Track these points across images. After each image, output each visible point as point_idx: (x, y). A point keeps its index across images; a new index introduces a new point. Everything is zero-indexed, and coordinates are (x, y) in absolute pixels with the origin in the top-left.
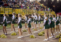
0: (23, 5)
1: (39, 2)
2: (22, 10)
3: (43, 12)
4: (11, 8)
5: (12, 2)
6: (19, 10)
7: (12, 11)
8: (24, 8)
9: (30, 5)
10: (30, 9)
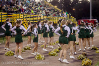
0: (24, 8)
1: (50, 3)
2: (22, 15)
5: (7, 3)
6: (18, 15)
7: (7, 16)
8: (26, 12)
9: (36, 8)
10: (36, 13)
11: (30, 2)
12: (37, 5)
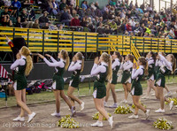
0: (132, 23)
2: (128, 39)
4: (93, 31)
5: (97, 13)
6: (120, 37)
7: (97, 40)
8: (137, 32)
9: (155, 24)
10: (155, 34)
11: (145, 12)
12: (158, 18)
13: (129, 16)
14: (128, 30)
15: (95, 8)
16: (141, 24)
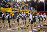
1: (24, 3)
2: (11, 9)
3: (27, 10)
4: (2, 7)
5: (3, 3)
6: (9, 8)
8: (13, 7)
9: (17, 5)
10: (17, 8)
11: (15, 2)
12: (18, 4)
13: (11, 3)
14: (11, 7)
15: (3, 1)
16: (14, 5)
